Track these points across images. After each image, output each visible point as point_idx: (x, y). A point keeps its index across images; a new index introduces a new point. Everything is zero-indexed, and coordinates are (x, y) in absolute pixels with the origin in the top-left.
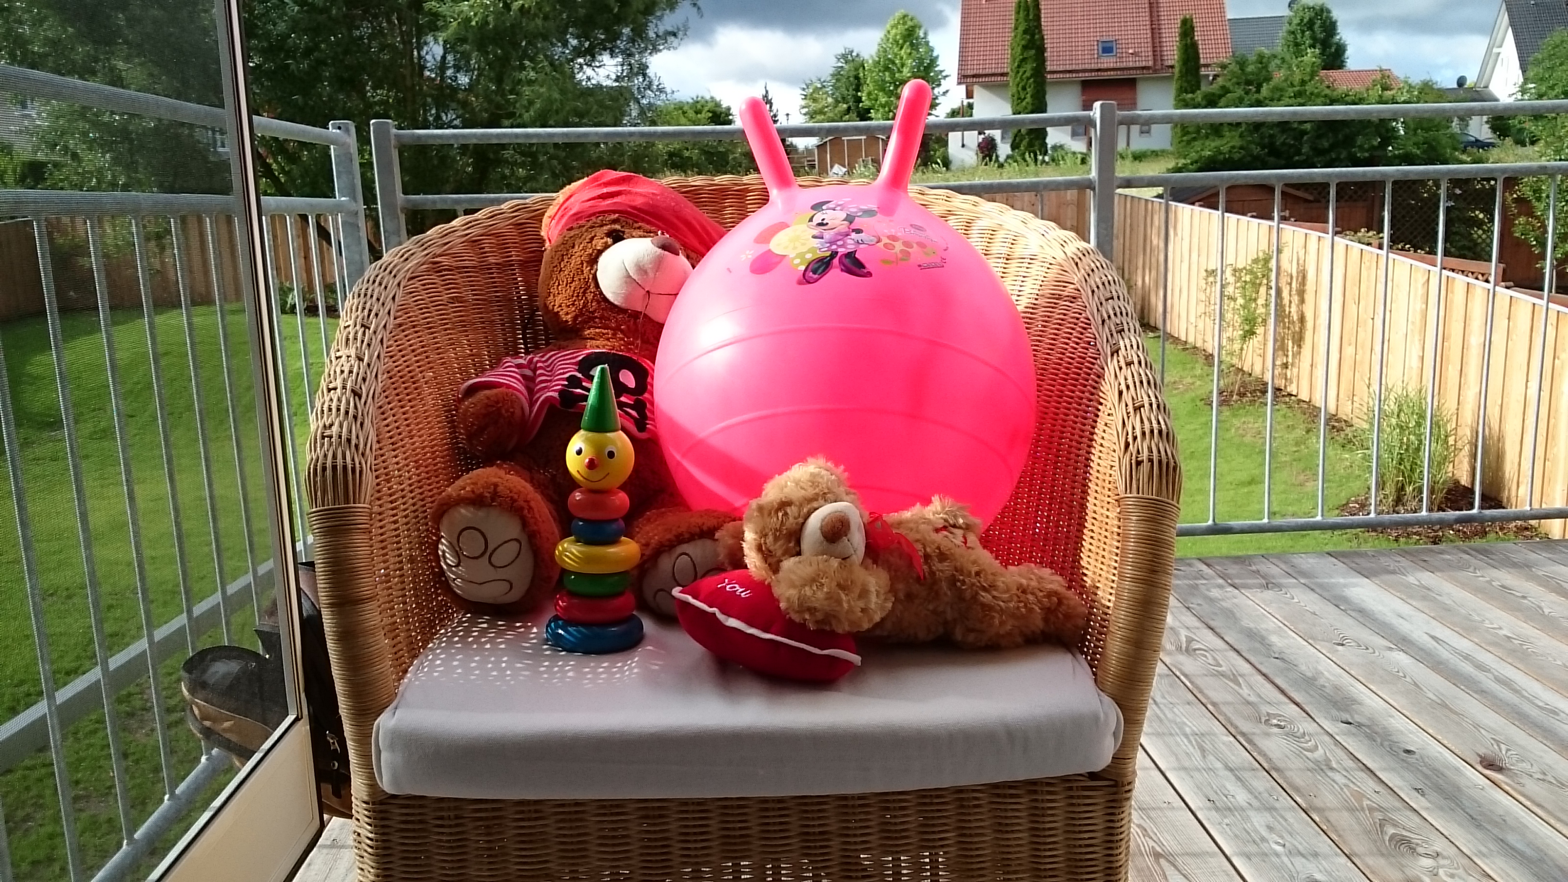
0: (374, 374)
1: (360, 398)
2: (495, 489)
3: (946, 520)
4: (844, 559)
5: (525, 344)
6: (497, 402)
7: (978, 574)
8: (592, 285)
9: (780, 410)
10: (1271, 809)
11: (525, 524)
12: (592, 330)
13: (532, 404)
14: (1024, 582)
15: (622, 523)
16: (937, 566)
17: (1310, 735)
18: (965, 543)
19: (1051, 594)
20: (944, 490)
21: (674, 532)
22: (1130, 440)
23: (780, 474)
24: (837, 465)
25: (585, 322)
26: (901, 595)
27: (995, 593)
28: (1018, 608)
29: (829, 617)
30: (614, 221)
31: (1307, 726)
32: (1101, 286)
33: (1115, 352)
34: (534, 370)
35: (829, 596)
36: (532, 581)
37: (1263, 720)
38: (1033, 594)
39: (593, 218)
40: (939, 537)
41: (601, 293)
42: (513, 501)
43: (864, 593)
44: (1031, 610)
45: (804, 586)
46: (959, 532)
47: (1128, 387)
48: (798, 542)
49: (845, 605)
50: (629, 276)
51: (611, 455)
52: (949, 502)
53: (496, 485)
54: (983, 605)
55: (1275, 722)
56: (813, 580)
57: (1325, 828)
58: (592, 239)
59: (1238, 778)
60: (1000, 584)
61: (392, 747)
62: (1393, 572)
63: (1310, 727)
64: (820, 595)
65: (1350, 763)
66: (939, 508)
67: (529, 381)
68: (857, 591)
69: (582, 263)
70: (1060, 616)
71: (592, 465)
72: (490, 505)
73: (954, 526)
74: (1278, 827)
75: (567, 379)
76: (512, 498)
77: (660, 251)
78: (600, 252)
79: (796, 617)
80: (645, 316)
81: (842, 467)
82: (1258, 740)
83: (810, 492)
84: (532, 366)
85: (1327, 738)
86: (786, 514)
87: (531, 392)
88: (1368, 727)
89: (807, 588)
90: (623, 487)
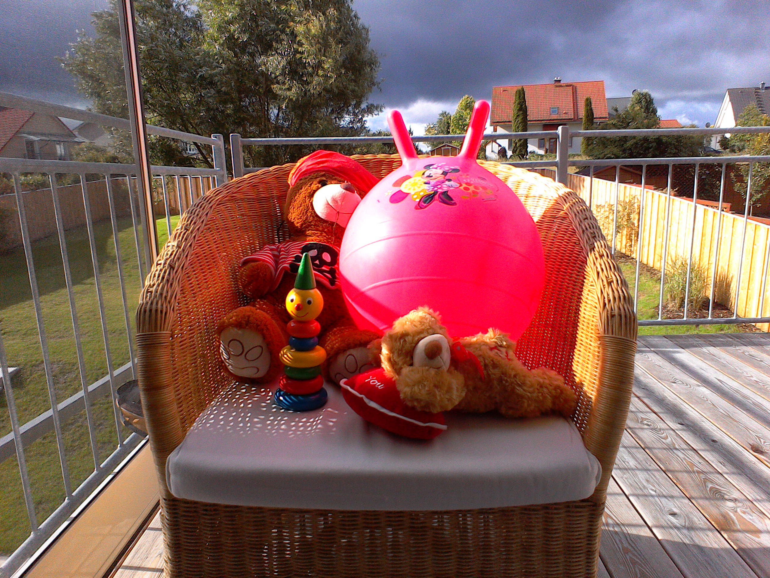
0: (185, 256)
1: (173, 270)
2: (248, 319)
3: (496, 342)
4: (438, 368)
5: (278, 238)
6: (258, 269)
7: (515, 376)
8: (311, 208)
9: (404, 279)
10: (647, 470)
11: (264, 337)
12: (310, 232)
13: (276, 270)
14: (541, 380)
15: (316, 339)
16: (492, 371)
17: (663, 429)
18: (507, 356)
19: (557, 387)
20: (495, 326)
21: (346, 343)
22: (606, 302)
23: (402, 316)
24: (435, 311)
25: (306, 227)
26: (471, 388)
27: (525, 388)
28: (538, 397)
29: (428, 405)
30: (323, 176)
31: (661, 425)
32: (580, 212)
33: (593, 249)
34: (280, 252)
35: (429, 393)
36: (270, 367)
37: (640, 421)
38: (546, 388)
39: (312, 174)
40: (492, 354)
41: (315, 212)
42: (258, 325)
43: (449, 390)
44: (545, 397)
45: (414, 385)
46: (503, 350)
47: (602, 270)
48: (412, 358)
49: (438, 398)
50: (329, 204)
51: (309, 302)
52: (498, 332)
53: (249, 316)
54: (518, 395)
55: (645, 422)
56: (419, 382)
57: (675, 482)
58: (311, 184)
59: (629, 452)
60: (528, 382)
61: (175, 473)
62: (696, 346)
63: (663, 426)
64: (424, 392)
65: (684, 446)
66: (492, 336)
67: (277, 259)
68: (445, 388)
69: (305, 197)
70: (562, 400)
71: (298, 308)
72: (245, 328)
73: (501, 346)
74: (652, 481)
75: (295, 257)
76: (257, 324)
77: (344, 191)
78: (315, 192)
79: (409, 404)
80: (337, 224)
81: (438, 313)
82: (637, 431)
83: (420, 327)
84: (279, 250)
85: (672, 432)
86: (405, 341)
87: (277, 263)
88: (692, 427)
89: (416, 387)
90: (317, 319)
